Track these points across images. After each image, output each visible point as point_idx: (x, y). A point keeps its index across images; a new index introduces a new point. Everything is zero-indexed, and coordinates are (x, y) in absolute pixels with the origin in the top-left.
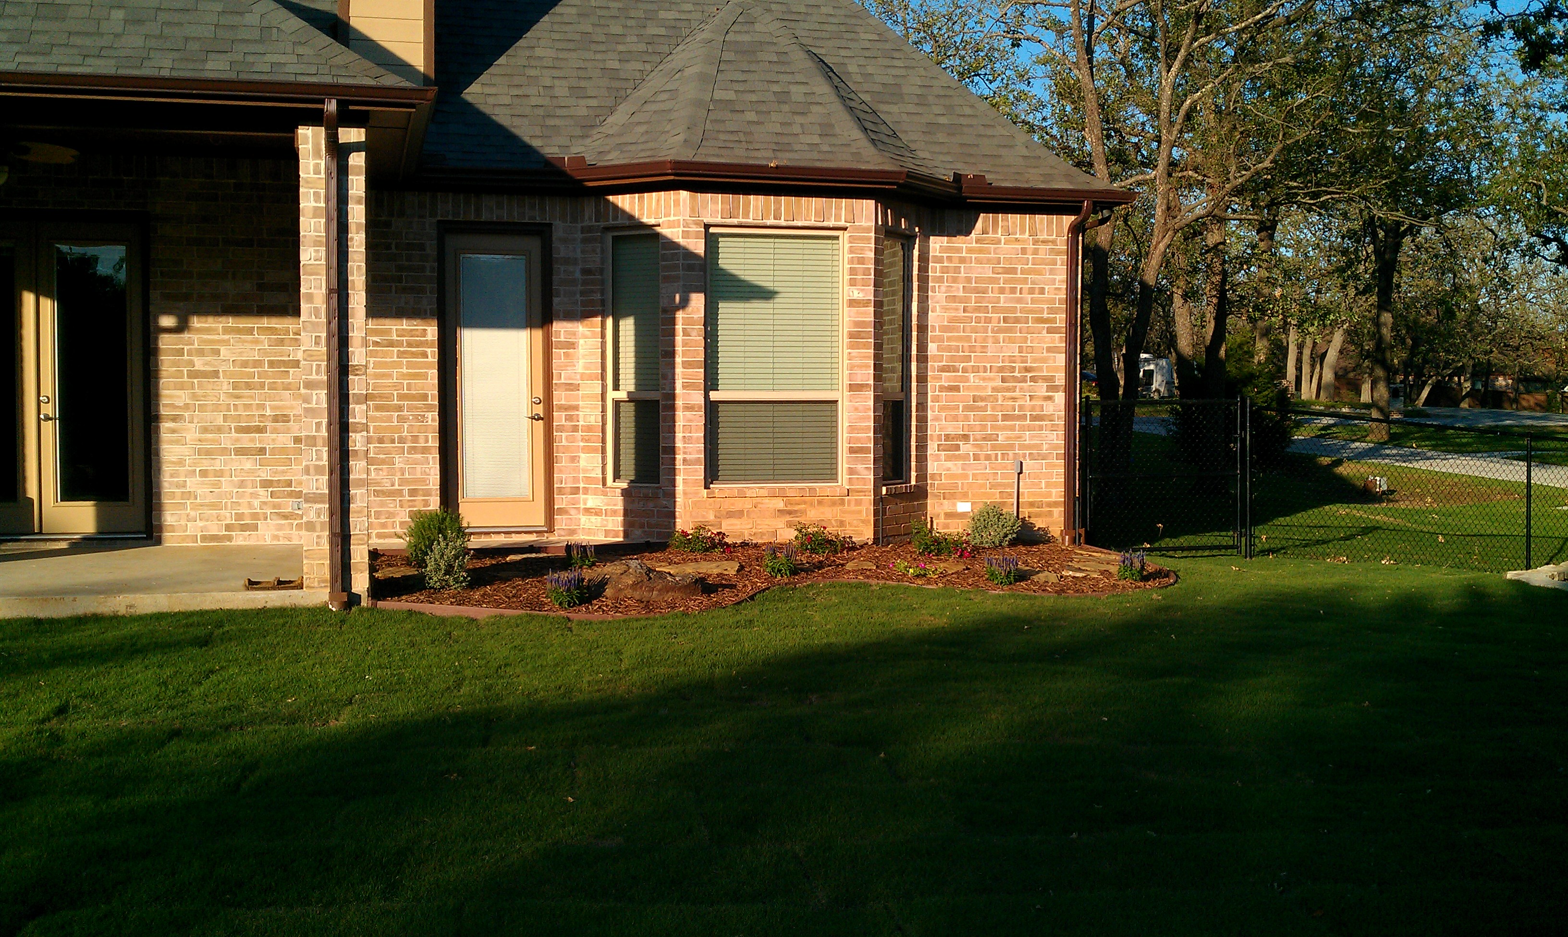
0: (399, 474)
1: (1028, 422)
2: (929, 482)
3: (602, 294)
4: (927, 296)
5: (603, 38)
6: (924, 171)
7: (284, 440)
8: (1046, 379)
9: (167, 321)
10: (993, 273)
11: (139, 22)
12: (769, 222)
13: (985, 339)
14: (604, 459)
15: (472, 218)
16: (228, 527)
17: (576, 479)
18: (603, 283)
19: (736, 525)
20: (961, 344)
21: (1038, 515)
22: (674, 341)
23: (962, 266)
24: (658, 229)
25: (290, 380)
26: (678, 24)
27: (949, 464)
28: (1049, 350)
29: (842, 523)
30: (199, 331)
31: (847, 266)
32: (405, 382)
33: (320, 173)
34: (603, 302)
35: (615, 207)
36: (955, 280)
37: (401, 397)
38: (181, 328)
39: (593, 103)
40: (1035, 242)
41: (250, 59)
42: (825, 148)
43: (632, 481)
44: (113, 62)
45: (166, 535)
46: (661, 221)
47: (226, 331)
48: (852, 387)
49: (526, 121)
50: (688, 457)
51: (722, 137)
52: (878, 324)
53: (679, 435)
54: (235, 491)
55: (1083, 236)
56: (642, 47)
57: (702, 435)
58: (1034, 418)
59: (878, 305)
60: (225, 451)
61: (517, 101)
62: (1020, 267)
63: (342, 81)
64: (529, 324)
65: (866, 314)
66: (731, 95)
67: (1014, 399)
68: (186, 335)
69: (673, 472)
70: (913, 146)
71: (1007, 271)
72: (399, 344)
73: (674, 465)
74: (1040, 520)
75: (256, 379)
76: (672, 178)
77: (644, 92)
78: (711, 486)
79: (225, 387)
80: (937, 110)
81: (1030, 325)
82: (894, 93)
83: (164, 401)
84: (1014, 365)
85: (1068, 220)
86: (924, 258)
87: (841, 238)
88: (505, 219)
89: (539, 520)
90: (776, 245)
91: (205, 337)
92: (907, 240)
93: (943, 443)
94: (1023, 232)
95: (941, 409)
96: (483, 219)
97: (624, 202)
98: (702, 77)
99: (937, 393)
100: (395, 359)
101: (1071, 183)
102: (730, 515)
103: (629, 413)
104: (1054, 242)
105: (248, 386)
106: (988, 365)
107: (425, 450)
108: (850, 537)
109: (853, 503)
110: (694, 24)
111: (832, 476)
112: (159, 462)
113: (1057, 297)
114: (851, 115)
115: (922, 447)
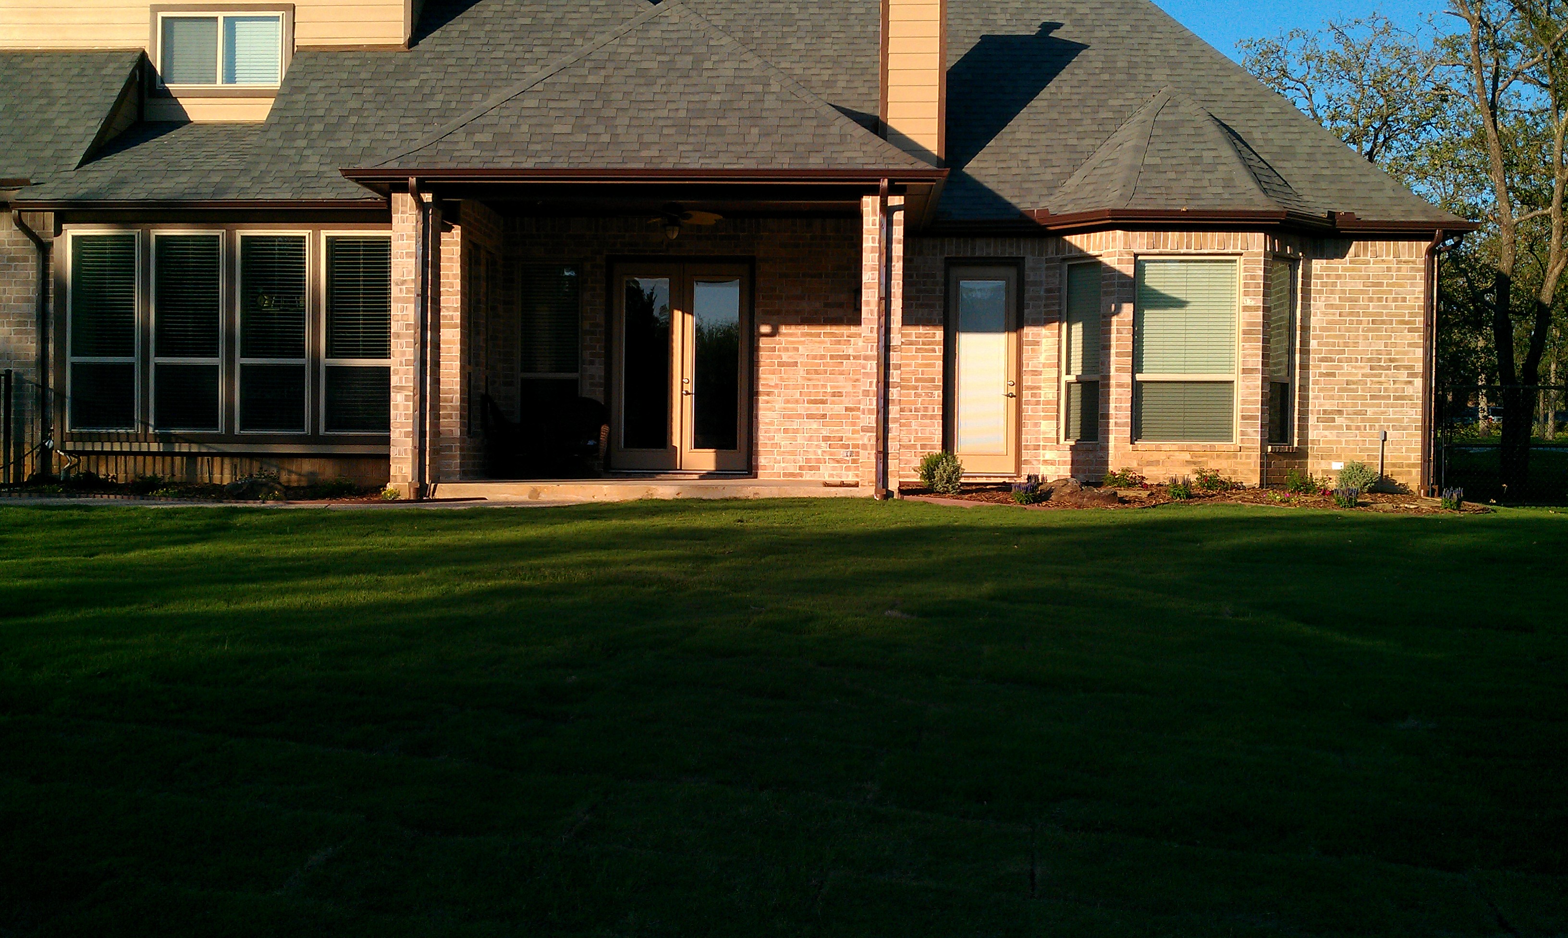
0: (914, 433)
1: (1392, 401)
2: (1309, 446)
3: (1060, 305)
4: (1310, 305)
5: (1066, 123)
6: (1305, 211)
7: (839, 409)
8: (1407, 368)
9: (765, 329)
10: (1364, 286)
11: (768, 135)
12: (1182, 251)
13: (1357, 337)
14: (1058, 424)
15: (969, 255)
16: (801, 468)
17: (1037, 439)
18: (1060, 298)
19: (1154, 471)
20: (1337, 341)
21: (1399, 474)
22: (1110, 338)
23: (1338, 281)
24: (1100, 259)
25: (843, 368)
26: (1123, 109)
27: (1326, 433)
28: (1410, 345)
29: (1235, 472)
30: (785, 335)
31: (1242, 282)
32: (920, 370)
33: (875, 225)
34: (1060, 312)
35: (1070, 244)
36: (1332, 292)
37: (917, 380)
38: (772, 334)
39: (1057, 170)
40: (1399, 262)
41: (834, 155)
42: (1226, 196)
43: (1078, 440)
44: (755, 161)
45: (760, 472)
46: (1102, 252)
47: (804, 335)
48: (1244, 371)
49: (1008, 185)
50: (1118, 421)
51: (1149, 191)
52: (1266, 324)
53: (1112, 405)
54: (806, 443)
55: (1438, 257)
56: (1095, 128)
57: (1130, 405)
58: (1396, 398)
59: (1266, 309)
60: (800, 416)
61: (1002, 171)
62: (1385, 281)
63: (891, 167)
64: (1007, 329)
65: (1257, 317)
66: (1157, 161)
67: (1380, 383)
68: (777, 338)
69: (1107, 432)
70: (1300, 192)
71: (1375, 285)
72: (917, 343)
73: (1108, 427)
74: (1401, 477)
75: (822, 368)
76: (1110, 221)
77: (1093, 162)
78: (1136, 442)
79: (801, 372)
80: (1322, 164)
81: (1394, 326)
82: (1288, 152)
83: (761, 382)
84: (1380, 357)
85: (1425, 245)
86: (1307, 276)
87: (1238, 261)
88: (992, 255)
89: (1011, 469)
90: (1189, 268)
91: (789, 339)
92: (1293, 262)
93: (1322, 416)
94: (1388, 255)
95: (1320, 390)
96: (977, 255)
97: (1076, 240)
98: (1137, 149)
99: (1317, 378)
100: (914, 353)
101: (1427, 217)
102: (1150, 463)
103: (1076, 390)
104: (1413, 262)
105: (817, 372)
106: (1359, 357)
107: (932, 417)
108: (1242, 483)
109: (1244, 457)
110: (1135, 108)
111: (1229, 437)
112: (757, 422)
113: (1417, 304)
114: (1248, 171)
115: (1303, 418)
